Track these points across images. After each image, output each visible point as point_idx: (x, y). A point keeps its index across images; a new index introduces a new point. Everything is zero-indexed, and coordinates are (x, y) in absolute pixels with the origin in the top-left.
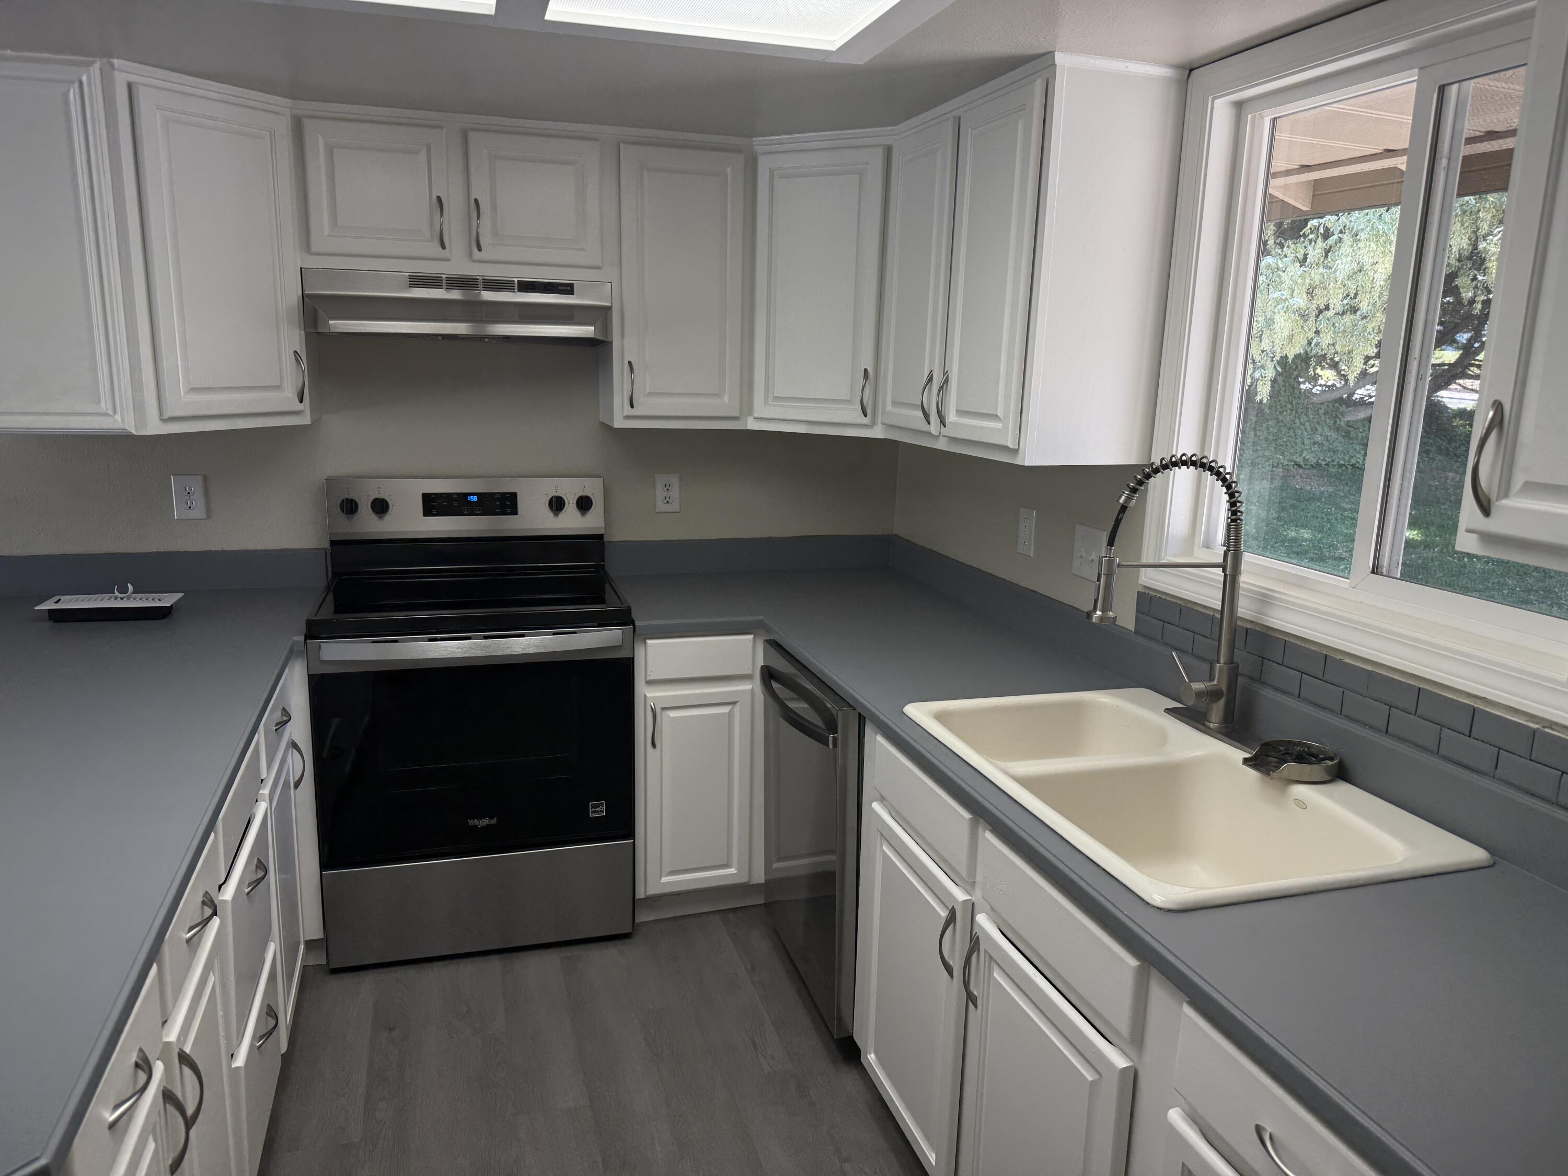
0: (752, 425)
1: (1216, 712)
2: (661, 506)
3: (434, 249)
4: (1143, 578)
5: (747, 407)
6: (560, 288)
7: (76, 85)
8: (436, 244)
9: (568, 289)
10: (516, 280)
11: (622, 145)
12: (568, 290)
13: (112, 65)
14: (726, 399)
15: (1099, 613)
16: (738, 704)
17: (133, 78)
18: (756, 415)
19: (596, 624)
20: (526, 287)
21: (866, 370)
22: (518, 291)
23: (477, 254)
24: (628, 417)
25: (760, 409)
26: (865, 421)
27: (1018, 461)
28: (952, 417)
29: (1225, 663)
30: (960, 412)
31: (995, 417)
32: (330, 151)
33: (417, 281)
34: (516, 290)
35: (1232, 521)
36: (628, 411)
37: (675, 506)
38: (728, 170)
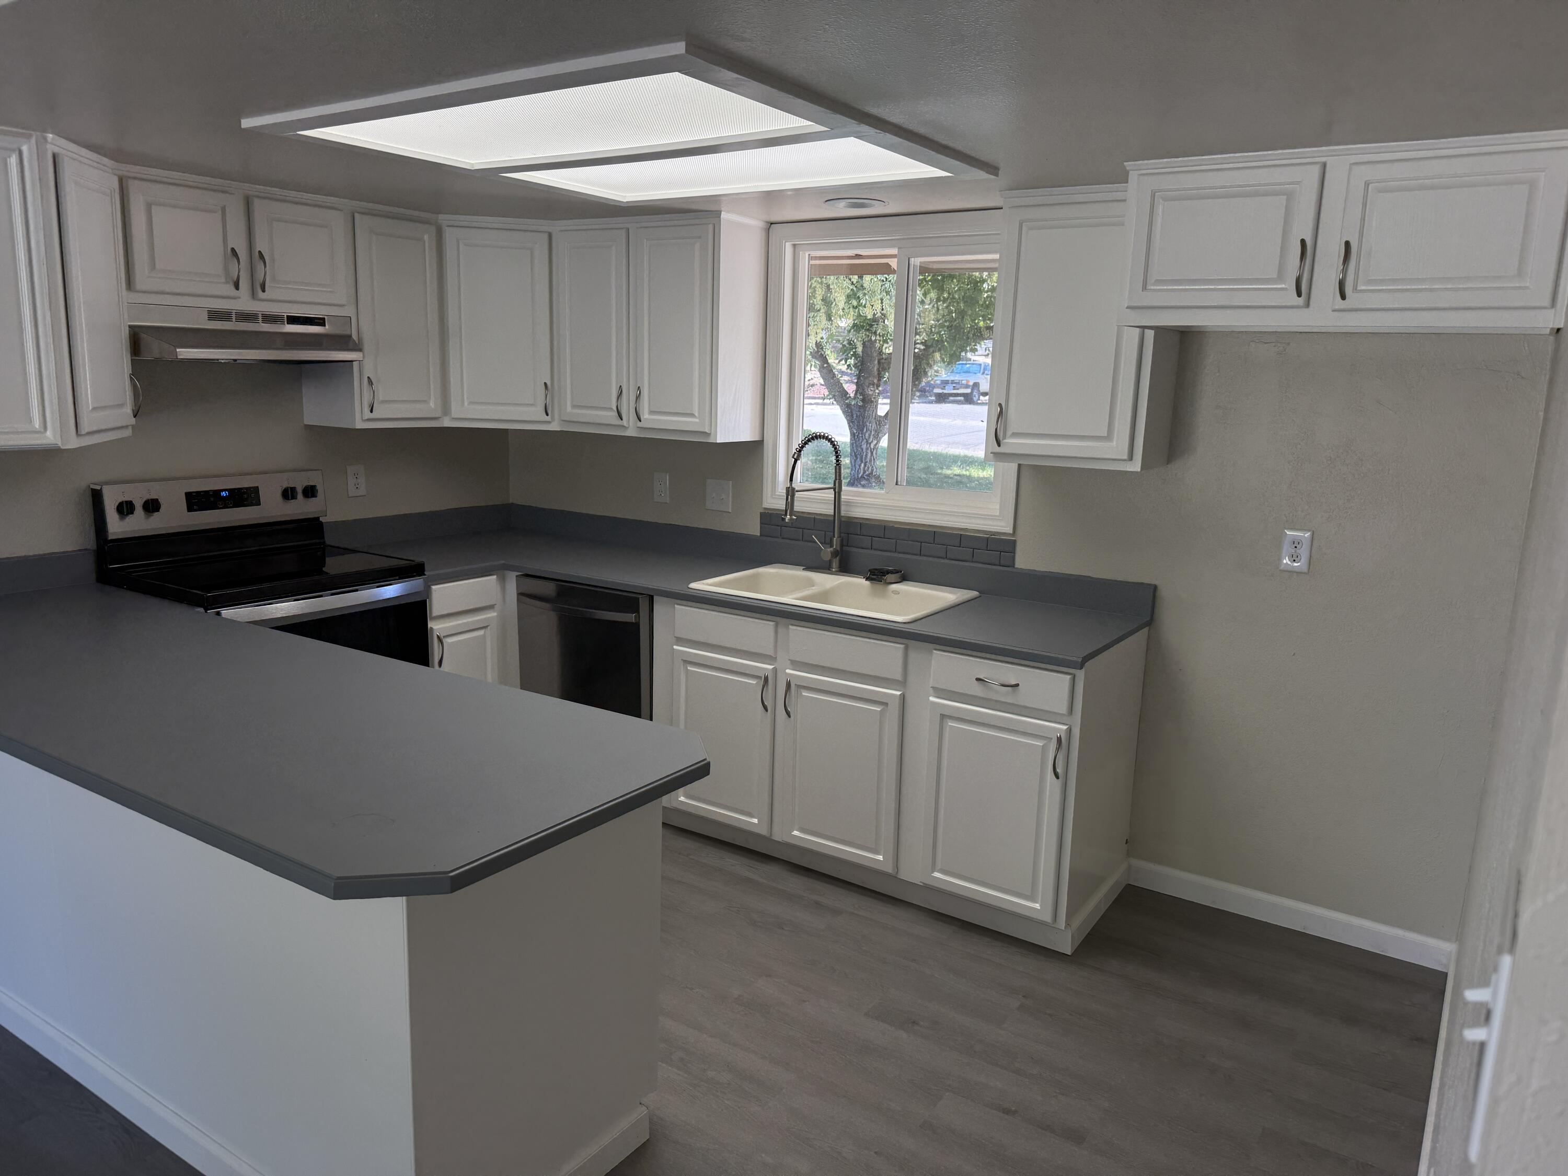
0: (447, 423)
1: (835, 564)
2: (352, 491)
3: (229, 290)
4: (765, 504)
5: (446, 408)
6: (316, 321)
7: (17, 152)
8: (233, 288)
9: (320, 322)
10: (285, 315)
11: (357, 215)
12: (322, 323)
13: (45, 139)
14: (432, 404)
15: (788, 517)
16: (489, 627)
17: (57, 150)
18: (453, 416)
19: (397, 578)
20: (293, 320)
21: (545, 384)
22: (288, 324)
23: (261, 295)
24: (369, 420)
25: (456, 411)
26: (548, 418)
27: (711, 440)
28: (645, 415)
29: (838, 537)
30: (652, 412)
31: (692, 415)
32: (149, 206)
33: (214, 315)
34: (286, 323)
35: (837, 465)
36: (367, 415)
37: (362, 491)
38: (425, 236)
